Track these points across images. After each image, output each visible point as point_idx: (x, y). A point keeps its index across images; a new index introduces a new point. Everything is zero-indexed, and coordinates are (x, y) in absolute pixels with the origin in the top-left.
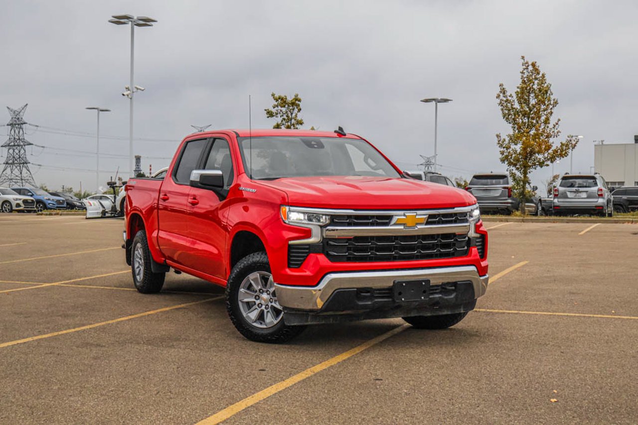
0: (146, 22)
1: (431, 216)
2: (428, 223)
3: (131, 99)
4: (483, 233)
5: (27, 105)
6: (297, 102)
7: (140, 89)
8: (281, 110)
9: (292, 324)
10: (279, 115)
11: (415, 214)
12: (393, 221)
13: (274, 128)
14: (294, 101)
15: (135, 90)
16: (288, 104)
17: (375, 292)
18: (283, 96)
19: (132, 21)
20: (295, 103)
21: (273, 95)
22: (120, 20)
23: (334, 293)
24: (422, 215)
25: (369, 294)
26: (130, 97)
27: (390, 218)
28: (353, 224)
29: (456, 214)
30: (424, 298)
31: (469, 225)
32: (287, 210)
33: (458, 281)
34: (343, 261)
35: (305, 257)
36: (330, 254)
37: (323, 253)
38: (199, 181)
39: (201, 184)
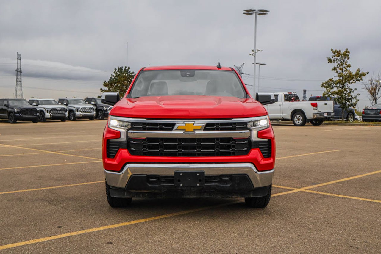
0: (263, 12)
1: (208, 125)
2: (205, 130)
3: (255, 56)
4: (270, 139)
5: (244, 64)
6: (347, 53)
7: (260, 51)
8: (337, 59)
9: (115, 197)
10: (336, 62)
11: (193, 123)
12: (175, 128)
13: (332, 70)
14: (345, 53)
15: (257, 51)
16: (341, 55)
17: (162, 178)
18: (338, 50)
19: (255, 12)
20: (346, 54)
21: (332, 50)
22: (249, 12)
23: (131, 178)
24: (201, 123)
25: (156, 179)
26: (254, 55)
27: (173, 125)
28: (146, 129)
29: (234, 123)
30: (199, 185)
31: (249, 132)
32: (110, 118)
33: (233, 174)
34: (141, 155)
35: (117, 151)
36: (131, 150)
37: (127, 148)
38: (104, 99)
39: (106, 101)
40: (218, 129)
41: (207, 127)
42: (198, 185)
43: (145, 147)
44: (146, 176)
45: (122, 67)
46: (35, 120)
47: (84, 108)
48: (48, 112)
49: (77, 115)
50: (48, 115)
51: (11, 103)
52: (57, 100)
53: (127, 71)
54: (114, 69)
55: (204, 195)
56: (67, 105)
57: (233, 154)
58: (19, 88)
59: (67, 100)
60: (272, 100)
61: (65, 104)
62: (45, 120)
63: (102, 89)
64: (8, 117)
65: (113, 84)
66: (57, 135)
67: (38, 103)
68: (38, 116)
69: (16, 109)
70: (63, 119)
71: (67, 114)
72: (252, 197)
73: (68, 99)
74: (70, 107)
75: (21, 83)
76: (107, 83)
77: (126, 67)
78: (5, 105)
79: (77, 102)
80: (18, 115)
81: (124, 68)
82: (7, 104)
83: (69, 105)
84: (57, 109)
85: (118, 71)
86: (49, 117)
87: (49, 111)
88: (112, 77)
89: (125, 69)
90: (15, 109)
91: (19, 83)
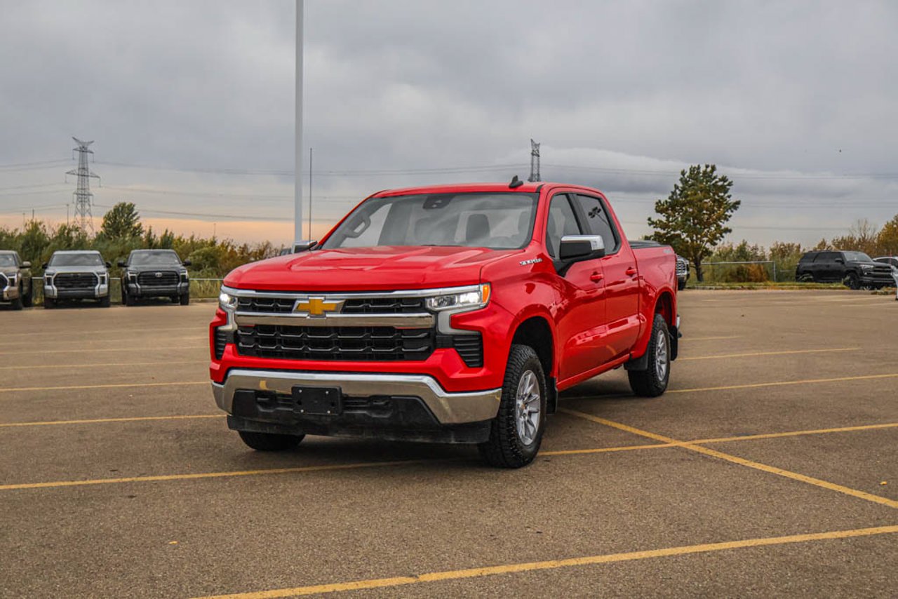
1: (349, 302)
2: (344, 311)
4: (479, 330)
11: (323, 298)
12: (295, 307)
17: (278, 397)
23: (234, 394)
24: (335, 299)
25: (267, 399)
27: (293, 301)
29: (400, 300)
30: (331, 413)
31: (427, 317)
33: (394, 396)
34: (251, 355)
35: (223, 347)
36: (239, 346)
37: (234, 343)
40: (368, 311)
41: (348, 307)
42: (329, 412)
43: (257, 340)
44: (253, 392)
45: (699, 166)
53: (708, 176)
54: (680, 174)
55: (364, 434)
57: (401, 357)
60: (595, 251)
63: (652, 220)
65: (678, 208)
72: (453, 442)
76: (663, 205)
77: (707, 167)
81: (703, 169)
85: (689, 177)
88: (675, 191)
89: (705, 172)
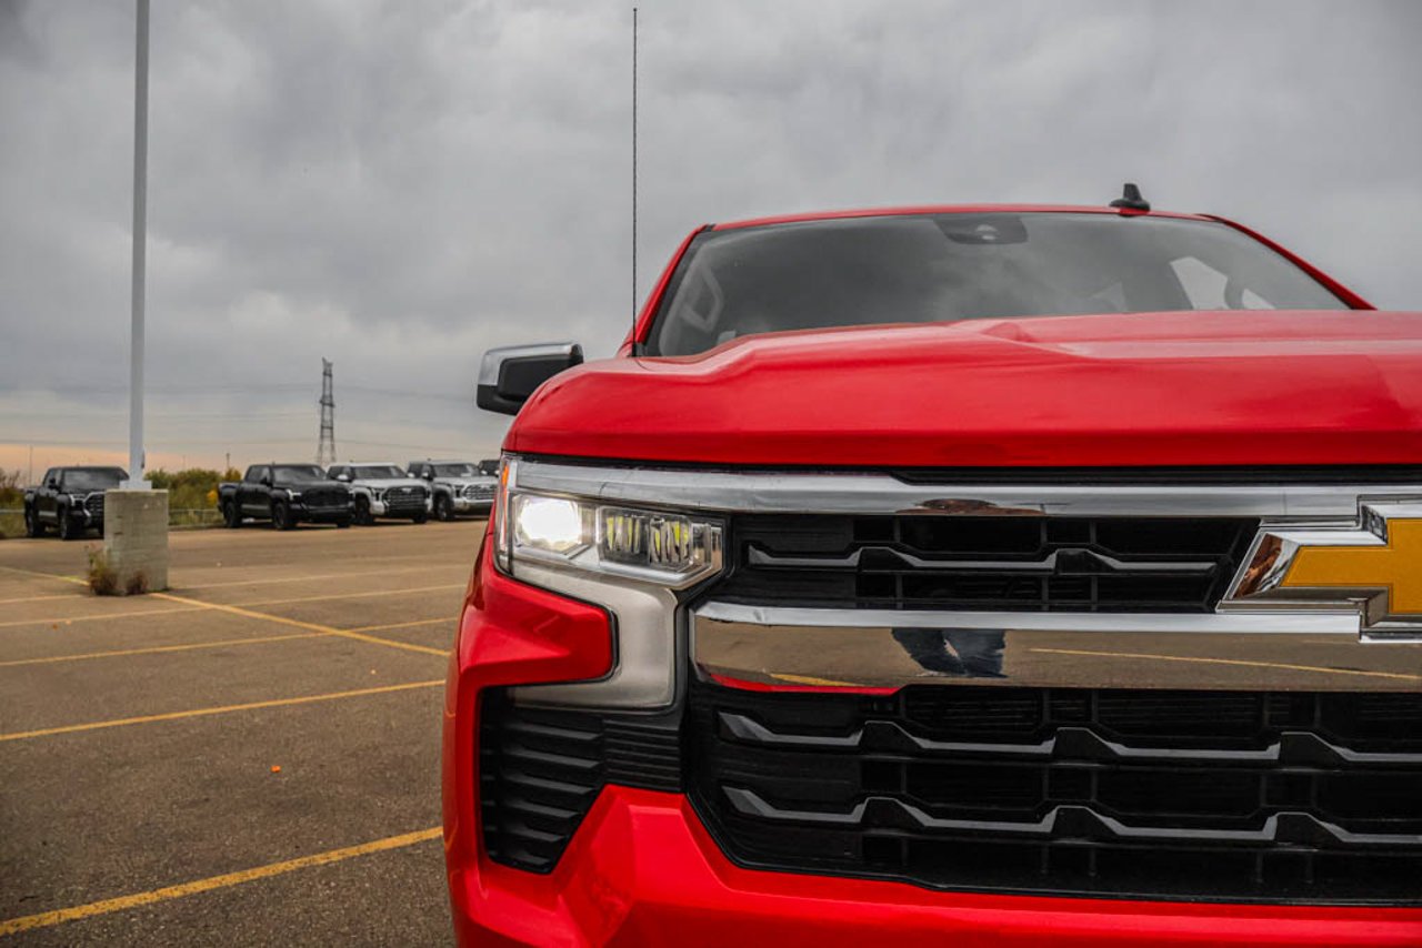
27: (1234, 538)
32: (511, 483)
35: (582, 804)
36: (726, 805)
37: (685, 787)
38: (495, 384)
39: (504, 396)
43: (877, 777)
46: (342, 521)
47: (477, 487)
48: (378, 499)
49: (456, 506)
50: (378, 506)
51: (280, 477)
52: (404, 468)
56: (429, 479)
58: (327, 443)
59: (432, 466)
61: (424, 478)
62: (369, 520)
64: (270, 514)
66: (384, 563)
67: (352, 477)
68: (351, 508)
69: (293, 491)
70: (420, 517)
71: (429, 502)
73: (433, 463)
74: (440, 483)
75: (332, 432)
78: (264, 482)
79: (458, 469)
80: (298, 507)
82: (268, 478)
83: (436, 480)
84: (404, 489)
86: (382, 510)
87: (380, 496)
90: (289, 492)
91: (327, 432)
